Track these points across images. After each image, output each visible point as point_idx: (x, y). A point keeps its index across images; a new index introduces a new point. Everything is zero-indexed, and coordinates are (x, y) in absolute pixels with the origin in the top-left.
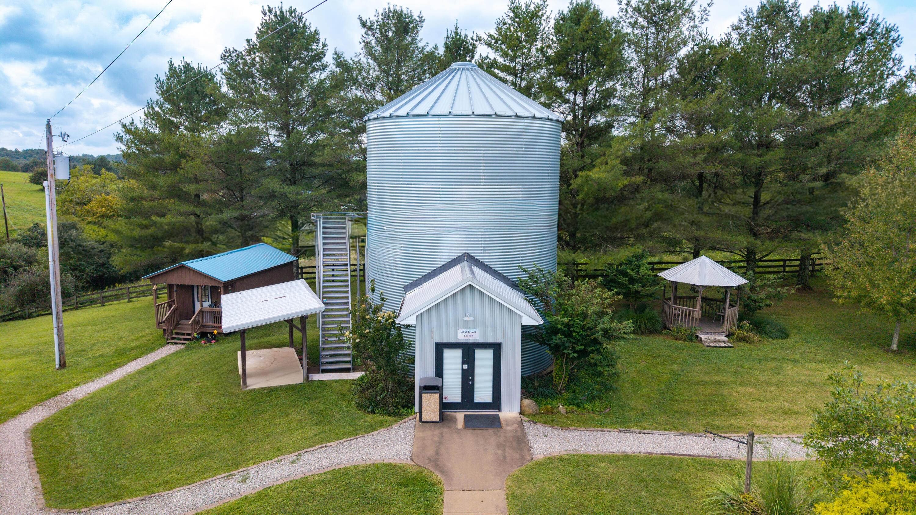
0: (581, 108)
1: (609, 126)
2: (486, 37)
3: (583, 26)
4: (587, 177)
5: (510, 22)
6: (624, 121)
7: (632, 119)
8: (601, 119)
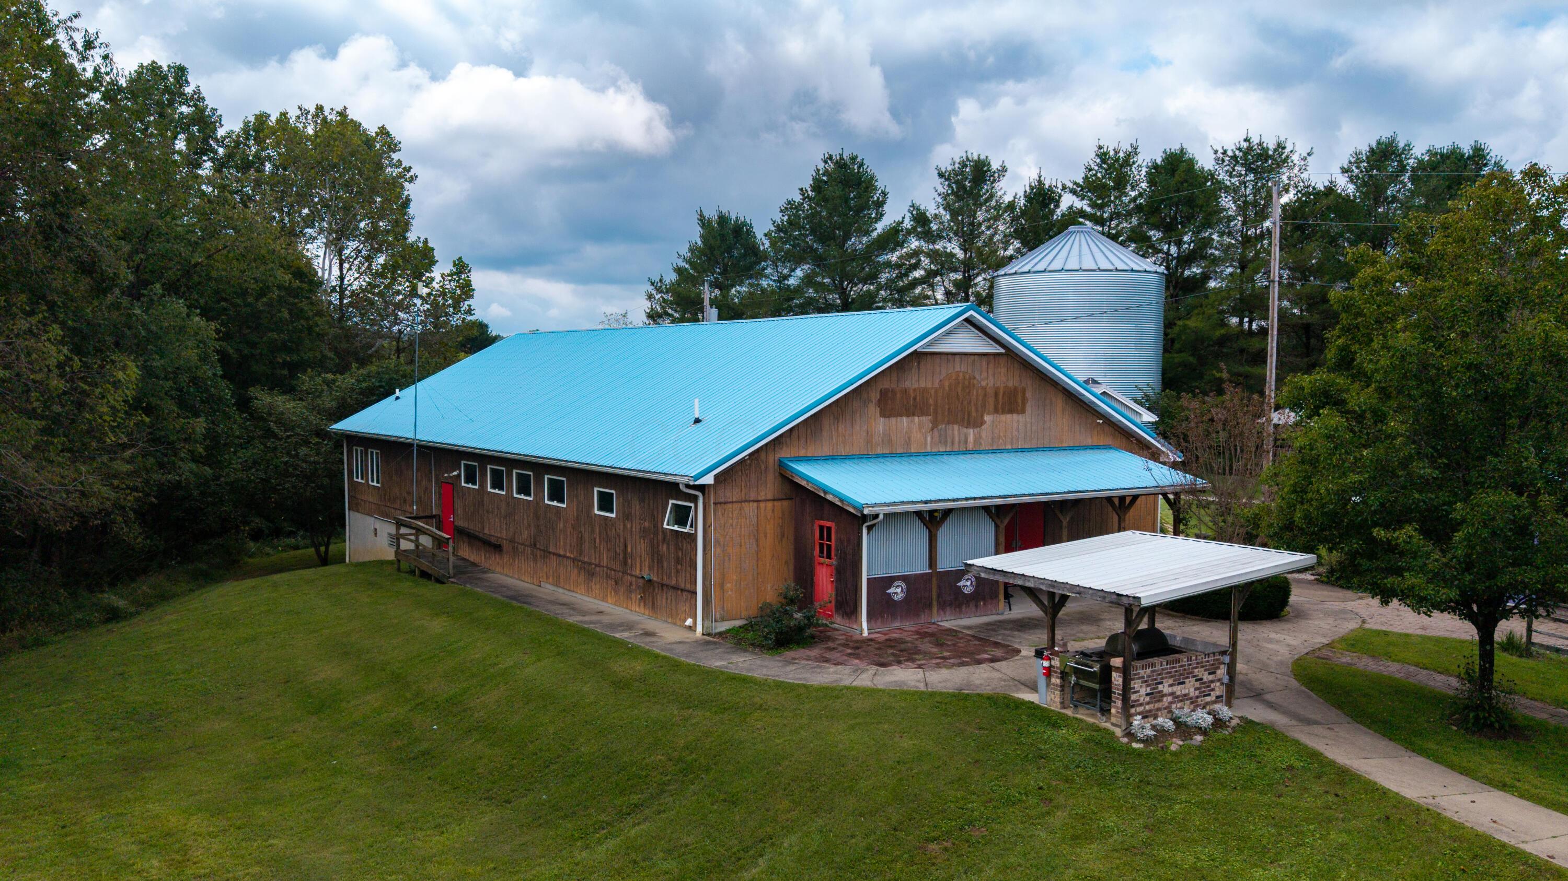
0: (1175, 258)
1: (1206, 277)
2: (1071, 185)
3: (1177, 178)
4: (1185, 326)
5: (1096, 168)
6: (1222, 272)
7: (1230, 270)
8: (1196, 270)
